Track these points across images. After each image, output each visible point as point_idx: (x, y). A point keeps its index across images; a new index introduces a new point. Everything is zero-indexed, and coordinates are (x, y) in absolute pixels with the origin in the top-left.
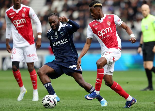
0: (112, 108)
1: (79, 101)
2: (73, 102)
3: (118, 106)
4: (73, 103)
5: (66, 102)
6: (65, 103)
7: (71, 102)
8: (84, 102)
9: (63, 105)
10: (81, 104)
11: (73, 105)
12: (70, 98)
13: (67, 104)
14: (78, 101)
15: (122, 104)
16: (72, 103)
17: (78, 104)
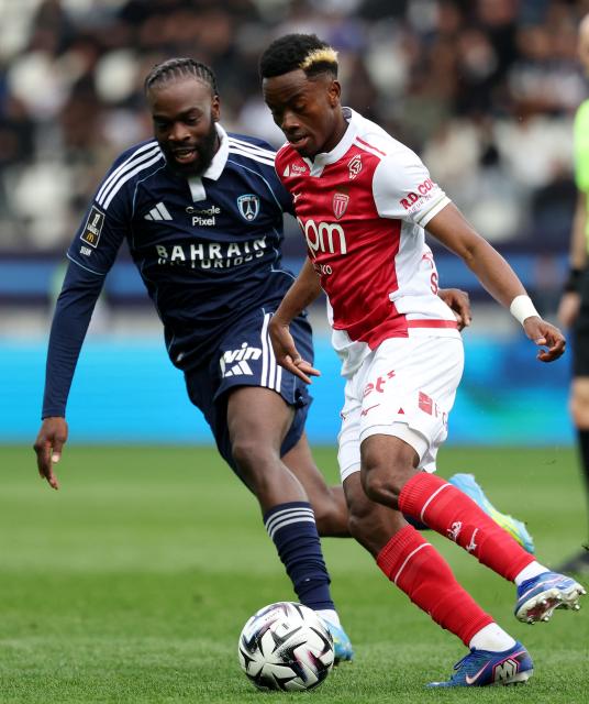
0: (350, 690)
1: (139, 644)
2: (97, 652)
3: (391, 679)
4: (95, 658)
5: (53, 651)
6: (44, 656)
7: (83, 649)
8: (172, 651)
9: (35, 666)
10: (148, 662)
11: (99, 671)
12: (78, 620)
13: (62, 664)
14: (134, 640)
15: (417, 660)
16: (90, 654)
17: (133, 659)
